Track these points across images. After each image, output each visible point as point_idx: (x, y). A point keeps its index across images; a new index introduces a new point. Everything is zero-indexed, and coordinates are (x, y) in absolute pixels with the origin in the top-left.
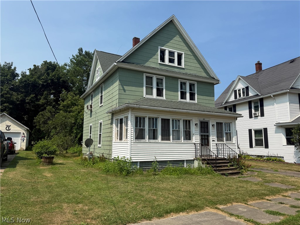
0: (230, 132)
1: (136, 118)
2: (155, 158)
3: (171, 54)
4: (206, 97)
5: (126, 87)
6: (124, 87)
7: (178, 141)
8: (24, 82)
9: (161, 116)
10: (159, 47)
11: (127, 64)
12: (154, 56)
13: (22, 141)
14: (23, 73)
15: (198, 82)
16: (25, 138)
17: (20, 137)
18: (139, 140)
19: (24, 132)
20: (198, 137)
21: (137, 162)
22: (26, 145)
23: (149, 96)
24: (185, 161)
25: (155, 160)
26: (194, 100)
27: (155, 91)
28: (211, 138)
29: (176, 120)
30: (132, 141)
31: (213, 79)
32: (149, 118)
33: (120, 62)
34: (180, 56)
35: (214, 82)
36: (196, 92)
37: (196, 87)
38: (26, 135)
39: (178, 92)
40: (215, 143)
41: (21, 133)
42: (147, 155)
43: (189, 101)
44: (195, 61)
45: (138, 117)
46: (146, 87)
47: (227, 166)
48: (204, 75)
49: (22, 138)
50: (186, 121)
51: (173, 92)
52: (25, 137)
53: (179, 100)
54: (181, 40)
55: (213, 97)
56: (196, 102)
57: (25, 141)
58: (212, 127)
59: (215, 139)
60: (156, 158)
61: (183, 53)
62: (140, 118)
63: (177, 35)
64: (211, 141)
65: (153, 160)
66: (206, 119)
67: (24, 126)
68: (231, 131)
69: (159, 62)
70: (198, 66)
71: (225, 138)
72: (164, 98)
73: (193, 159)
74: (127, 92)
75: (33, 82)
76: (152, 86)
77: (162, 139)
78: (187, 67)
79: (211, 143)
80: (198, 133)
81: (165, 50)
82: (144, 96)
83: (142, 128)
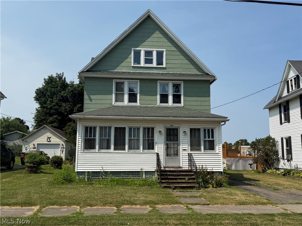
0: (212, 139)
1: (86, 128)
2: (102, 168)
3: (149, 54)
4: (197, 98)
5: (92, 96)
6: (91, 96)
7: (137, 151)
8: (71, 92)
9: (114, 125)
10: (133, 49)
11: (91, 72)
12: (126, 59)
13: (62, 152)
14: (72, 83)
15: (184, 81)
16: (64, 150)
17: (59, 148)
18: (88, 150)
19: (63, 144)
20: (163, 146)
21: (85, 172)
22: (65, 156)
23: (119, 104)
24: (144, 173)
25: (102, 171)
26: (180, 102)
27: (126, 97)
28: (181, 146)
29: (134, 129)
30: (79, 151)
31: (206, 76)
32: (101, 128)
33: (85, 72)
34: (160, 55)
35: (211, 79)
36: (182, 93)
37: (183, 87)
38: (65, 147)
39: (157, 95)
40: (187, 152)
41: (61, 144)
42: (96, 165)
43: (171, 105)
44: (182, 57)
45: (88, 127)
46: (116, 94)
47: (184, 179)
48: (195, 72)
49: (62, 150)
50: (149, 129)
51: (150, 96)
52: (64, 148)
53: (158, 105)
54: (161, 36)
55: (207, 98)
56: (183, 105)
57: (64, 152)
58: (183, 134)
59: (187, 148)
60: (104, 168)
61: (165, 50)
62: (91, 128)
63: (156, 31)
64: (181, 150)
65: (99, 170)
66: (175, 126)
67: (63, 137)
68: (214, 139)
69: (132, 65)
70: (186, 62)
71: (202, 147)
72: (138, 104)
73: (154, 170)
74: (94, 102)
75: (79, 91)
76: (123, 92)
77: (115, 149)
78: (169, 66)
79: (181, 152)
80: (162, 142)
81: (140, 51)
82: (113, 104)
83: (92, 138)
